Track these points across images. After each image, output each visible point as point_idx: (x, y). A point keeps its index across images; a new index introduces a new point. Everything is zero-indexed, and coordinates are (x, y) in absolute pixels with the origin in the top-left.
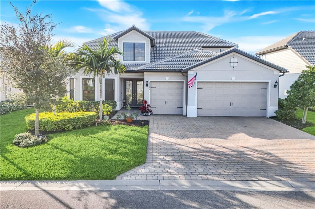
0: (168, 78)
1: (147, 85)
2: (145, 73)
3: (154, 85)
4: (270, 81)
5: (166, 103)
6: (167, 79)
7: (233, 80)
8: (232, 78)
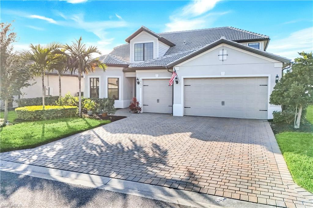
0: (158, 75)
1: (139, 83)
2: (137, 71)
3: (146, 83)
4: (269, 76)
5: (158, 101)
6: (157, 77)
7: (223, 75)
8: (221, 73)
